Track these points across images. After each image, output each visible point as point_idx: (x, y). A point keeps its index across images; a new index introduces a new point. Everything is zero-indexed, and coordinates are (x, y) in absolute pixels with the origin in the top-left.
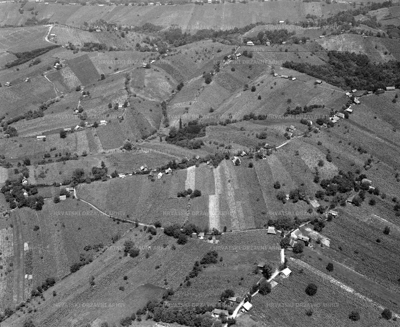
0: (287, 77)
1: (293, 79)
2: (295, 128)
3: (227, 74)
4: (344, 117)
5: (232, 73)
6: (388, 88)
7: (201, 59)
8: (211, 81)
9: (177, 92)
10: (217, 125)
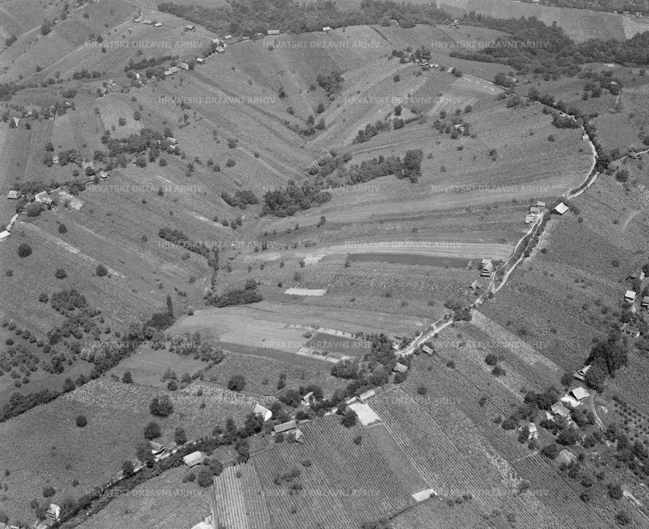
0: (150, 22)
1: (157, 25)
2: (113, 82)
3: (76, 22)
4: (187, 68)
5: (84, 20)
6: (269, 32)
7: (54, 4)
8: (50, 31)
9: (5, 48)
10: (36, 86)
